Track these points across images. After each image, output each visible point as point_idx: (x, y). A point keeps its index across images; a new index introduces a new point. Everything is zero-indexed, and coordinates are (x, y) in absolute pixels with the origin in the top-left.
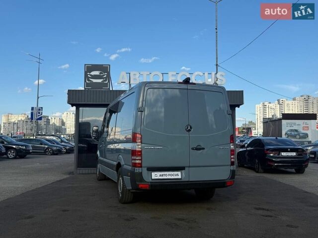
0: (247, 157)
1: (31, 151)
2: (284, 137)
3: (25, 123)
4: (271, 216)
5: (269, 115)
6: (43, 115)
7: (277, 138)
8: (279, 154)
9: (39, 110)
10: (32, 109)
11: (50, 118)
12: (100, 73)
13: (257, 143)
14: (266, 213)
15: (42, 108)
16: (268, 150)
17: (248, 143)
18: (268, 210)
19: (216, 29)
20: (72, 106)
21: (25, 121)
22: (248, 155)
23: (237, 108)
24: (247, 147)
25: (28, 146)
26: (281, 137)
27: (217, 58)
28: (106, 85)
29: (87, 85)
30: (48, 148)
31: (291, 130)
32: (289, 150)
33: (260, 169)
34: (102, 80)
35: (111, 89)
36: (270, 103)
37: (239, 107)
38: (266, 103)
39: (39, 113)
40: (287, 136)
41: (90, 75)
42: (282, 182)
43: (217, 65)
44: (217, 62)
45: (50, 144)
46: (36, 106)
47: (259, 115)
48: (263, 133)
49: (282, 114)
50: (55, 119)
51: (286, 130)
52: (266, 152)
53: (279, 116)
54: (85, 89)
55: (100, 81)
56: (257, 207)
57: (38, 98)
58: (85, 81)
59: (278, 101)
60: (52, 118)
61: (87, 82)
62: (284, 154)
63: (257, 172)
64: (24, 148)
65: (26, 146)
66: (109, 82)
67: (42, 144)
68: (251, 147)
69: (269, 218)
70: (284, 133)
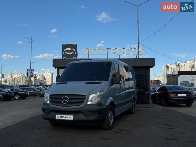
0: (157, 97)
1: (29, 95)
2: (179, 85)
3: (21, 78)
4: (172, 128)
5: (170, 72)
6: (34, 73)
7: (175, 86)
8: (176, 95)
9: (32, 70)
10: (28, 70)
11: (36, 75)
12: (71, 49)
13: (163, 89)
14: (168, 127)
15: (33, 69)
16: (170, 93)
17: (158, 89)
18: (170, 125)
19: (138, 21)
20: (55, 68)
21: (22, 77)
22: (158, 96)
23: (151, 68)
24: (157, 91)
25: (27, 92)
26: (178, 85)
27: (138, 39)
28: (75, 56)
29: (64, 56)
30: (38, 93)
31: (184, 81)
32: (182, 92)
33: (165, 104)
34: (72, 53)
35: (77, 58)
36: (171, 65)
37: (152, 68)
38: (169, 65)
39: (32, 72)
40: (181, 85)
41: (66, 50)
42: (178, 111)
43: (138, 43)
44: (138, 41)
45: (39, 90)
46: (30, 68)
47: (164, 72)
48: (167, 83)
49: (178, 71)
50: (39, 76)
51: (181, 81)
52: (169, 94)
53: (176, 73)
54: (63, 58)
55: (71, 53)
56: (164, 124)
57: (31, 63)
58: (63, 54)
59: (176, 63)
60: (38, 76)
61: (64, 54)
62: (179, 95)
63: (164, 106)
64: (25, 93)
65: (26, 92)
66: (76, 54)
67: (34, 91)
68: (160, 91)
69: (170, 129)
70: (179, 83)
